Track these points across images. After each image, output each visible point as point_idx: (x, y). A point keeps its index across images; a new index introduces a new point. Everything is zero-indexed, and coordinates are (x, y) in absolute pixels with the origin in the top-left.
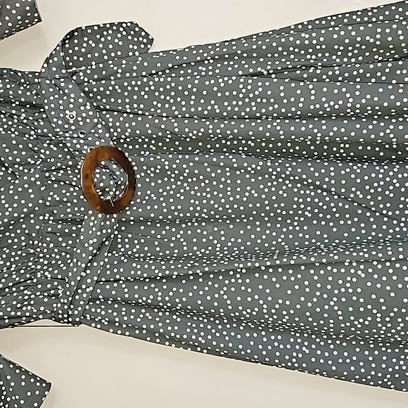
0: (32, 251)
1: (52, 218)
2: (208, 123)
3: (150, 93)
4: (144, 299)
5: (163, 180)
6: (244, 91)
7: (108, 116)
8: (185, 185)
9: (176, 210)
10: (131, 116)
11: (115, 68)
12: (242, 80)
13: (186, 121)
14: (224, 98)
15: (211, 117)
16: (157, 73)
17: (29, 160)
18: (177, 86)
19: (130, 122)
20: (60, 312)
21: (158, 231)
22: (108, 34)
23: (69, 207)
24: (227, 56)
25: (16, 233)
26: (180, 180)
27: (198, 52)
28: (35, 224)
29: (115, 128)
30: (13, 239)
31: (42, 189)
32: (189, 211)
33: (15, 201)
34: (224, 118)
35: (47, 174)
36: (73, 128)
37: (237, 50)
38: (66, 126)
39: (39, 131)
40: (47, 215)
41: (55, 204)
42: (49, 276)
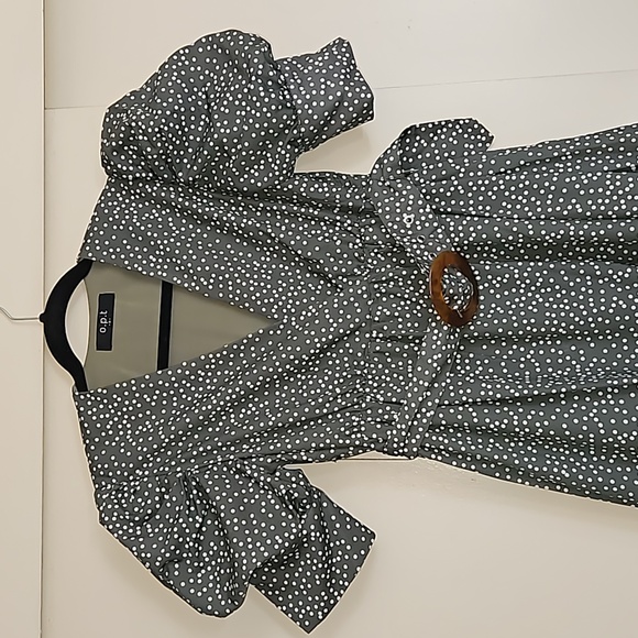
0: (359, 372)
1: (381, 335)
2: (568, 224)
3: (499, 193)
4: (497, 423)
5: (510, 291)
6: (612, 187)
7: (448, 220)
8: (538, 296)
9: (529, 324)
10: (476, 219)
11: (458, 167)
12: (609, 176)
13: (542, 223)
14: (588, 196)
15: (572, 217)
16: (505, 172)
17: (356, 270)
18: (531, 185)
19: (475, 225)
20: (396, 440)
21: (504, 351)
22: (442, 133)
23: (400, 323)
24: (589, 151)
25: (338, 353)
26: (532, 291)
27: (554, 147)
28: (361, 343)
29: (457, 233)
30: (334, 360)
31: (370, 303)
32: (545, 326)
33: (341, 316)
34: (586, 219)
35: (376, 286)
36: (410, 232)
37: (601, 143)
38: (402, 231)
39: (368, 238)
40: (375, 332)
41: (384, 319)
42: (382, 399)
